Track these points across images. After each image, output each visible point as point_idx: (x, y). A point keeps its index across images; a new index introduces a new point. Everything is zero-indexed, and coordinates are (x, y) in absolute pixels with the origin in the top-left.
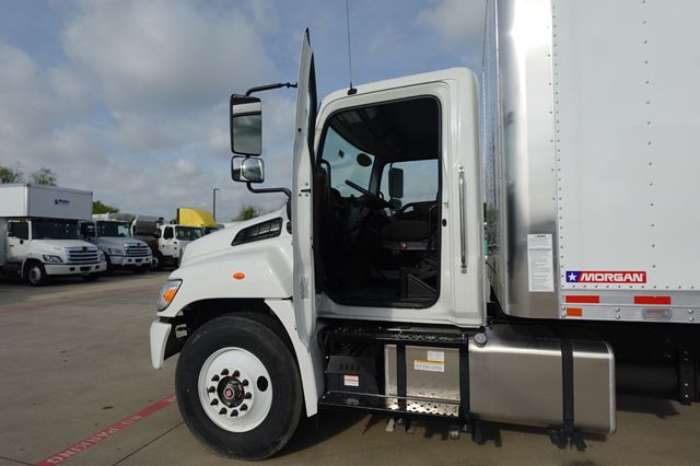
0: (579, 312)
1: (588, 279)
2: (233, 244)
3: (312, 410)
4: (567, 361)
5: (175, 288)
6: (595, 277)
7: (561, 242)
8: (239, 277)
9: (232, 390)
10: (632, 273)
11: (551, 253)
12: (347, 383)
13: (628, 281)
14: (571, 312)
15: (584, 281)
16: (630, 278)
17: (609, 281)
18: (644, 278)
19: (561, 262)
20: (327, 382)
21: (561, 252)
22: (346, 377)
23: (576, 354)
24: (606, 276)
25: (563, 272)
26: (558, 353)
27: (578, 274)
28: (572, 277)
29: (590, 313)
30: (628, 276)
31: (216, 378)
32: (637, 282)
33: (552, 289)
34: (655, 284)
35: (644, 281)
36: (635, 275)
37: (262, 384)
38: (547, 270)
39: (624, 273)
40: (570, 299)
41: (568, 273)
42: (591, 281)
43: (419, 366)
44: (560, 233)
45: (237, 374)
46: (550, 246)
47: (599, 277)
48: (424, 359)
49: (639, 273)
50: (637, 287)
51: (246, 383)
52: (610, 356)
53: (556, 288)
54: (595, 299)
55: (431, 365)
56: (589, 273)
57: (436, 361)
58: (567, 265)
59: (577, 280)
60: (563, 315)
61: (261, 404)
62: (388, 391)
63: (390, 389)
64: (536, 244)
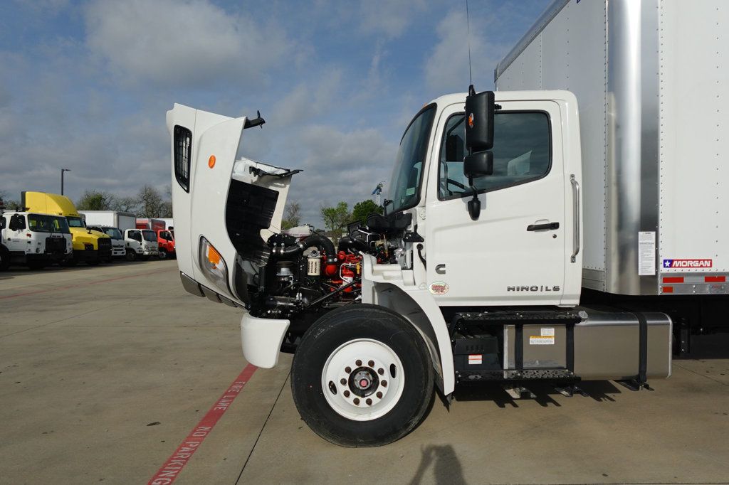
0: (670, 289)
1: (677, 265)
3: (449, 388)
4: (643, 327)
6: (681, 263)
7: (661, 238)
9: (365, 380)
10: (704, 260)
11: (654, 246)
12: (471, 362)
13: (702, 266)
14: (665, 289)
15: (675, 267)
16: (703, 264)
17: (690, 267)
18: (711, 263)
19: (661, 253)
21: (661, 245)
22: (470, 357)
23: (648, 322)
24: (688, 264)
25: (661, 261)
26: (637, 322)
27: (671, 262)
28: (668, 264)
29: (678, 290)
30: (702, 263)
31: (347, 370)
32: (706, 267)
33: (654, 274)
34: (718, 268)
35: (711, 266)
36: (706, 262)
38: (650, 259)
39: (699, 260)
40: (666, 280)
41: (665, 261)
42: (679, 267)
43: (533, 341)
44: (661, 231)
45: (371, 363)
46: (654, 241)
47: (684, 264)
48: (538, 335)
49: (708, 260)
50: (707, 270)
51: (381, 371)
52: (670, 321)
53: (656, 273)
54: (681, 280)
55: (543, 339)
56: (678, 260)
57: (547, 337)
58: (664, 255)
59: (671, 266)
60: (660, 293)
62: (506, 366)
63: (507, 363)
64: (646, 238)
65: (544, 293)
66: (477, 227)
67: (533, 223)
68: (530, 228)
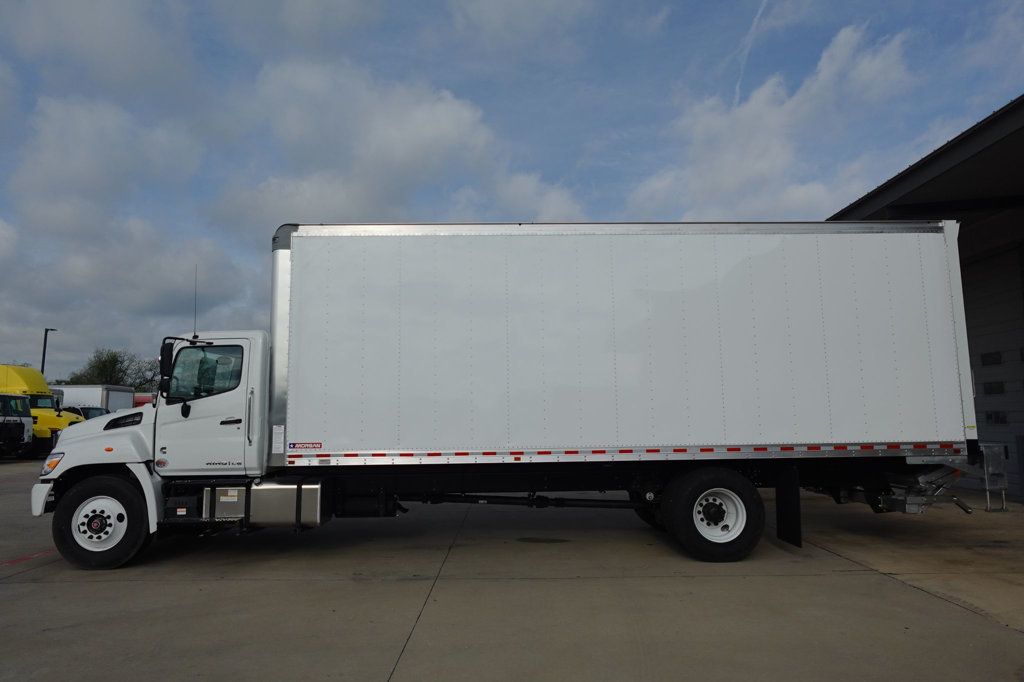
0: (293, 462)
1: (298, 447)
2: (105, 429)
3: (153, 528)
4: (299, 490)
5: (58, 459)
6: (301, 446)
7: (288, 430)
8: (109, 450)
9: (98, 523)
11: (283, 434)
12: (178, 513)
13: (315, 447)
14: (290, 462)
15: (296, 448)
17: (307, 448)
18: (321, 446)
19: (287, 439)
20: (166, 512)
21: (287, 434)
22: (179, 510)
23: (303, 487)
24: (305, 445)
26: (295, 487)
27: (294, 445)
28: (291, 446)
29: (299, 463)
30: (315, 445)
31: (86, 516)
32: (318, 448)
33: (282, 452)
36: (317, 444)
37: (120, 518)
38: (281, 443)
39: (313, 444)
40: (290, 456)
41: (290, 444)
43: (223, 499)
44: (288, 425)
45: (103, 512)
46: (283, 431)
47: (303, 446)
48: (226, 494)
49: (319, 444)
50: (318, 450)
51: (109, 517)
52: (318, 486)
53: (284, 451)
54: (300, 456)
55: (230, 497)
56: (299, 444)
57: (232, 495)
58: (290, 440)
59: (293, 447)
60: (287, 464)
61: (118, 531)
62: (204, 516)
63: (205, 515)
64: (277, 430)
65: (231, 466)
66: (188, 423)
67: (224, 419)
68: (223, 423)
